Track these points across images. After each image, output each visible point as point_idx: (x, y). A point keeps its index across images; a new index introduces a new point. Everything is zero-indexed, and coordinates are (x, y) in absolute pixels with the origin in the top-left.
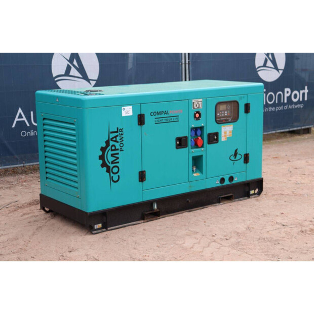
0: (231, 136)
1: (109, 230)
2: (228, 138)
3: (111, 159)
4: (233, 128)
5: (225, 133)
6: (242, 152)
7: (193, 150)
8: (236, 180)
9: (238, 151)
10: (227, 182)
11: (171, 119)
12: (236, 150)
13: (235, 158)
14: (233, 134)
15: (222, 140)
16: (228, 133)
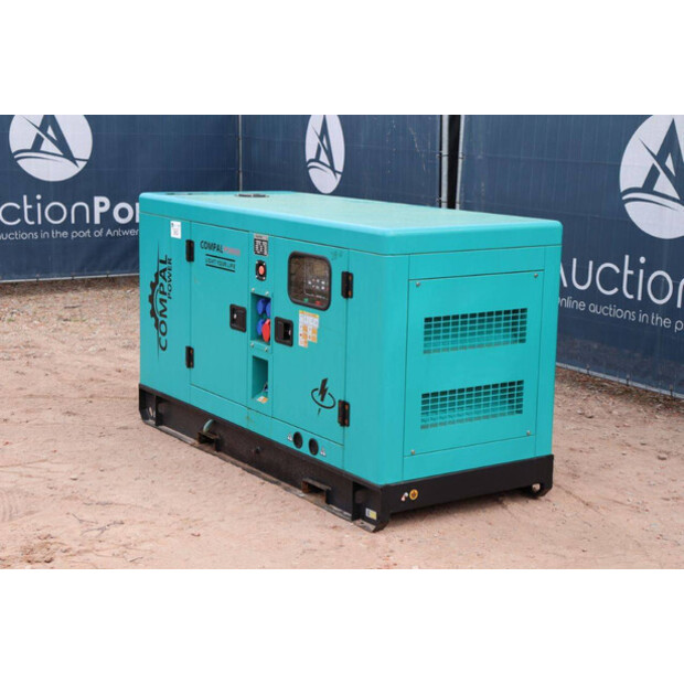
0: (316, 341)
1: (161, 430)
2: (309, 342)
3: (160, 308)
4: (320, 324)
5: (305, 328)
6: (336, 392)
7: (253, 343)
8: (322, 456)
9: (327, 385)
10: (305, 449)
11: (225, 264)
12: (324, 382)
13: (322, 400)
14: (319, 338)
15: (300, 344)
16: (310, 333)
